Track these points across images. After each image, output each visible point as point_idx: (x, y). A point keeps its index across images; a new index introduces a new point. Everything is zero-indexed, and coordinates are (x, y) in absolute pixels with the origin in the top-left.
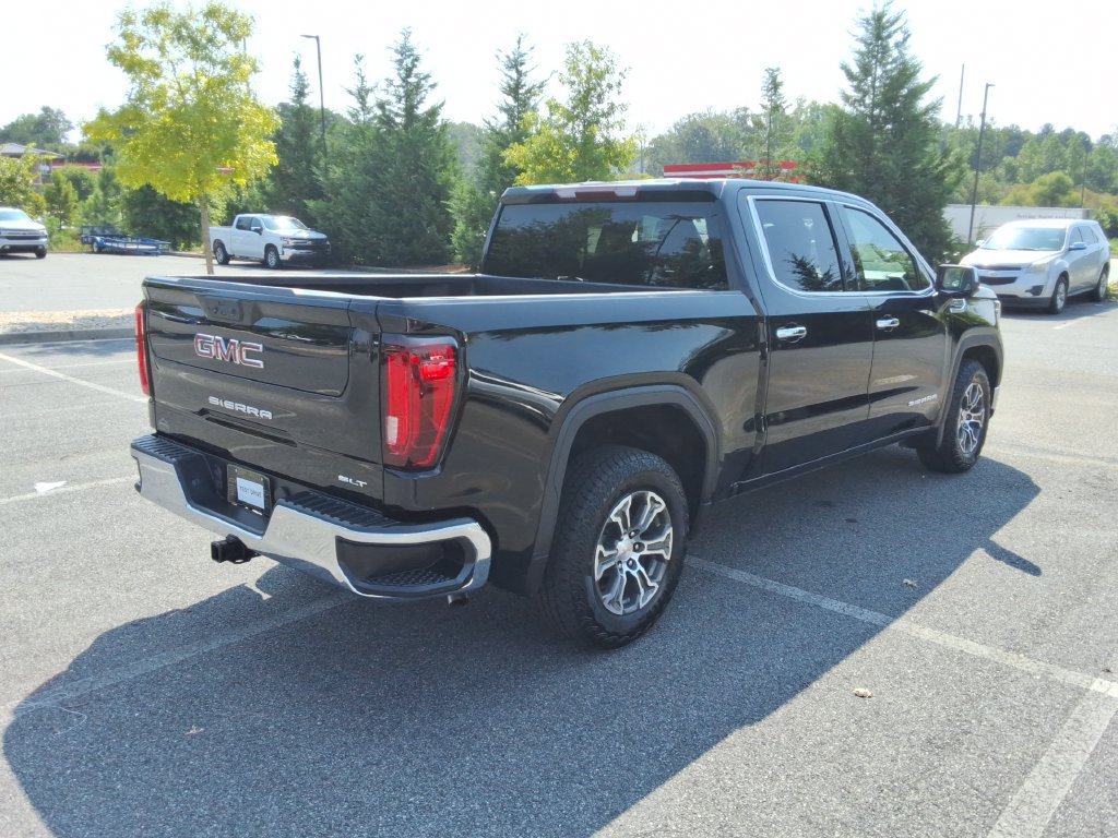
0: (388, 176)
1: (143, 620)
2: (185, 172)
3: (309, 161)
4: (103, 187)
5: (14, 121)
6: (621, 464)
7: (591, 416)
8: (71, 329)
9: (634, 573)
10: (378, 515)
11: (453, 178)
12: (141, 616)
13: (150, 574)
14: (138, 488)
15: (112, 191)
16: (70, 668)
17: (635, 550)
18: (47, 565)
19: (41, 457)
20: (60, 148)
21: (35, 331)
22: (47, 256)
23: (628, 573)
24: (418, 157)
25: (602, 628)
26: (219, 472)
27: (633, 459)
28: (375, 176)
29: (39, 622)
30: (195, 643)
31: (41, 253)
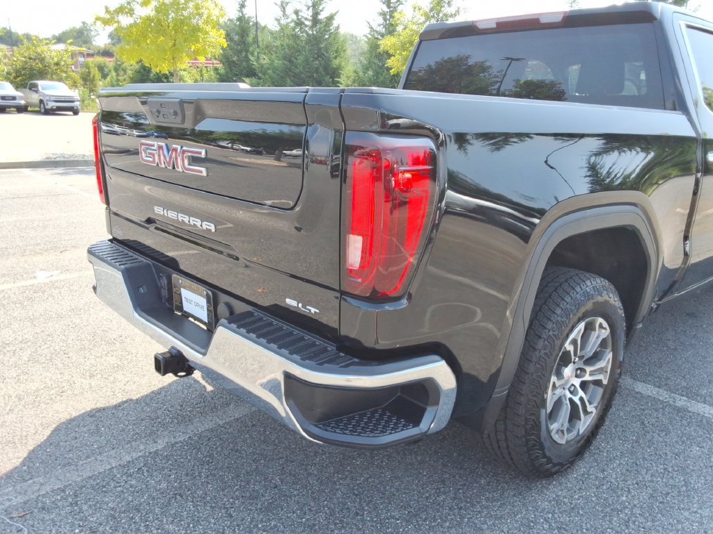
0: (299, 61)
1: (99, 410)
2: (165, 51)
3: (247, 51)
4: (116, 70)
5: (64, 30)
6: (578, 289)
7: (566, 237)
8: (86, 159)
9: (576, 399)
10: (331, 348)
11: (343, 64)
12: (100, 405)
13: (112, 360)
14: (95, 288)
15: (122, 73)
16: (23, 464)
17: (577, 376)
18: (29, 347)
19: (46, 250)
20: (92, 47)
21: (62, 159)
22: (80, 114)
23: (571, 400)
24: (320, 49)
25: (549, 460)
26: (164, 281)
27: (588, 283)
28: (290, 61)
29: (9, 408)
30: (144, 440)
31: (76, 112)
